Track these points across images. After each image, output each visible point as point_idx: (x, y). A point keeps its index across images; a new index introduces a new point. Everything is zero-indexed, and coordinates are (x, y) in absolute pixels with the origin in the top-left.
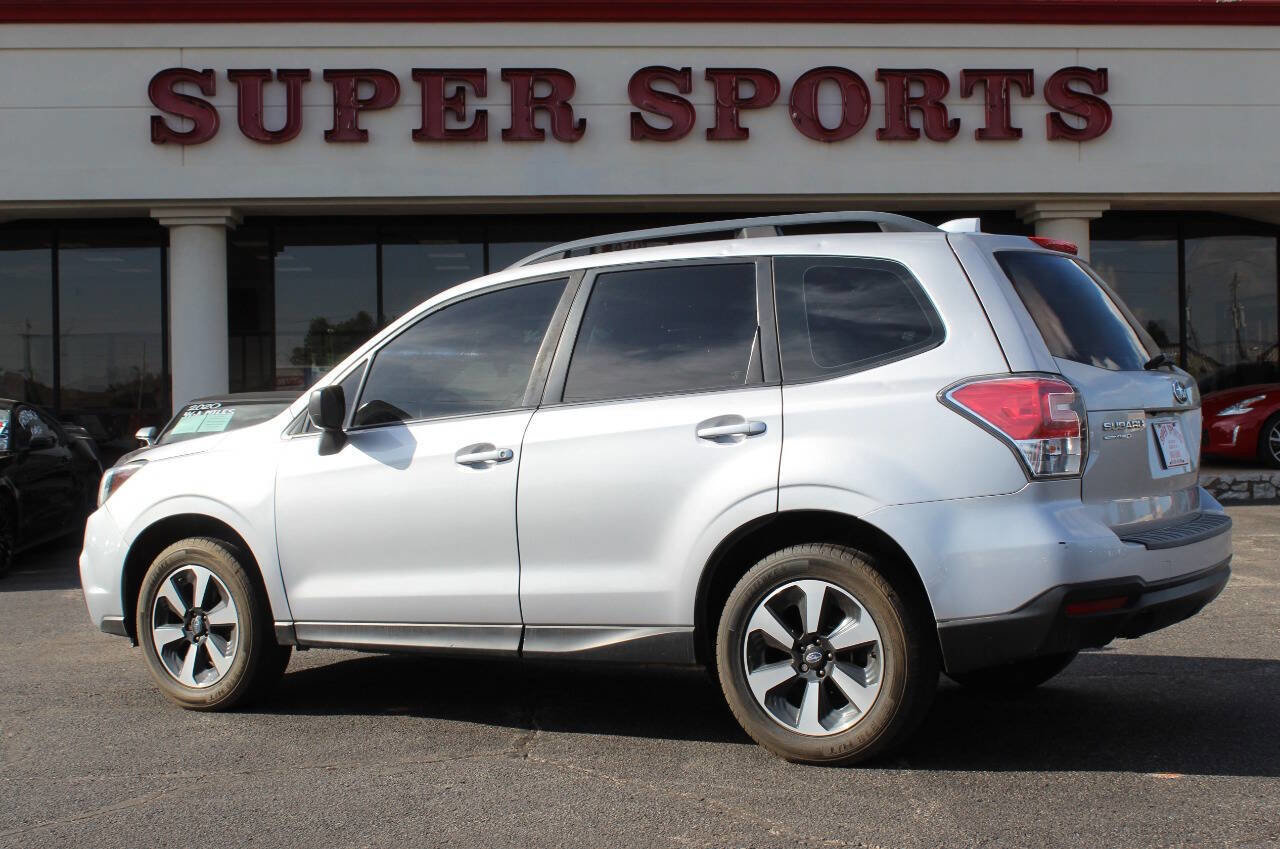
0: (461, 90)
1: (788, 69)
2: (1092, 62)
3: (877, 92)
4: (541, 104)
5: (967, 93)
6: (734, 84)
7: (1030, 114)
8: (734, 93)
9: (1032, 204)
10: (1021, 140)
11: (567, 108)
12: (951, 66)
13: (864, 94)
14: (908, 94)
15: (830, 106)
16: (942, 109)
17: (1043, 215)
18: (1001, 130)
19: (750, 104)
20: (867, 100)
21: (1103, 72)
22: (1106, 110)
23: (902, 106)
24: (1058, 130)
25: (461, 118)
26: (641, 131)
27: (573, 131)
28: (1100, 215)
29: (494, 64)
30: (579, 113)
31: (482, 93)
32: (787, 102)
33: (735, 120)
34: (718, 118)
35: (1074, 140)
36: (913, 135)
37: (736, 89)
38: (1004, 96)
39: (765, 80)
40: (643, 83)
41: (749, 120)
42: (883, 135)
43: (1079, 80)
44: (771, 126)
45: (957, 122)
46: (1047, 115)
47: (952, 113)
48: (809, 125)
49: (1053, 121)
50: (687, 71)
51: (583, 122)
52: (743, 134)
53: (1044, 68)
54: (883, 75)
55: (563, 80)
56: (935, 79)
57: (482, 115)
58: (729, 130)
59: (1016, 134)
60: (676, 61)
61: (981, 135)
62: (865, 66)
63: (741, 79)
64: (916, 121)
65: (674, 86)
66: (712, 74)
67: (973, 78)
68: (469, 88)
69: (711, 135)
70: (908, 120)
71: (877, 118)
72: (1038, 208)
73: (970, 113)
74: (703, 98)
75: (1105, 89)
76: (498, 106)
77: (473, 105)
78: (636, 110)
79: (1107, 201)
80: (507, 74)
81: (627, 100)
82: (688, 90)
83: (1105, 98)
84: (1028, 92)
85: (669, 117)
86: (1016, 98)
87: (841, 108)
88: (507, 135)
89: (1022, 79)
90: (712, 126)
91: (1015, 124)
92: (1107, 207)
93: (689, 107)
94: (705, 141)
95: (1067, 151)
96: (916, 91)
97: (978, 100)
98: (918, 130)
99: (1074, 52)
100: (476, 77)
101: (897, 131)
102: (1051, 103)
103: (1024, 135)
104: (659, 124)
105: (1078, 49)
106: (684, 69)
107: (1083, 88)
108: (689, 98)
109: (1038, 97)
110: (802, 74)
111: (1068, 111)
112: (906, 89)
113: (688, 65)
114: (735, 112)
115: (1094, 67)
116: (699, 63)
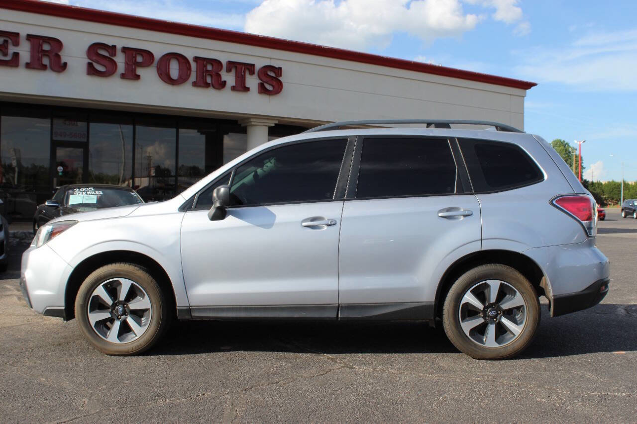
0: (6, 41)
1: (158, 52)
2: (276, 64)
3: (193, 65)
4: (45, 53)
5: (229, 70)
6: (134, 55)
7: (252, 82)
8: (134, 59)
9: (249, 118)
10: (249, 92)
11: (58, 57)
12: (224, 59)
13: (188, 66)
14: (206, 68)
15: (174, 70)
16: (220, 76)
17: (253, 123)
18: (241, 87)
19: (141, 65)
20: (189, 68)
21: (280, 69)
22: (280, 84)
23: (203, 73)
24: (263, 90)
25: (6, 54)
26: (92, 71)
27: (61, 67)
28: (273, 125)
29: (23, 31)
30: (64, 59)
31: (16, 44)
32: (156, 65)
33: (134, 71)
34: (126, 70)
35: (268, 94)
36: (207, 85)
37: (135, 57)
38: (243, 74)
39: (148, 55)
40: (94, 50)
41: (140, 71)
42: (195, 84)
43: (271, 71)
44: (149, 75)
45: (225, 82)
46: (259, 84)
47: (224, 78)
48: (166, 77)
49: (261, 86)
50: (114, 47)
51: (65, 64)
52: (138, 77)
53: (259, 64)
54: (197, 59)
55: (57, 44)
56: (217, 63)
57: (16, 55)
58: (131, 75)
59: (247, 89)
60: (110, 42)
61: (234, 89)
62: (190, 54)
63: (138, 54)
64: (209, 80)
65: (107, 52)
66: (125, 50)
67: (232, 65)
68: (10, 41)
69: (123, 76)
70: (206, 80)
71: (193, 78)
72: (252, 120)
73: (229, 78)
74: (120, 59)
75: (281, 75)
76: (24, 51)
77: (12, 49)
78: (90, 61)
79: (277, 120)
80: (30, 37)
81: (86, 57)
82: (115, 55)
83: (280, 78)
84: (252, 73)
85: (105, 66)
86: (248, 76)
87: (178, 70)
88: (28, 66)
89: (250, 68)
90: (124, 72)
91: (247, 85)
92: (277, 122)
93: (114, 64)
94: (120, 78)
95: (265, 98)
97: (233, 73)
98: (209, 84)
99: (269, 59)
100: (14, 37)
101: (201, 83)
102: (260, 79)
103: (250, 90)
104: (101, 68)
105: (271, 58)
106: (113, 46)
107: (272, 74)
108: (114, 58)
109: (255, 76)
110: (163, 54)
111: (267, 83)
112: (206, 66)
113: (114, 44)
114: (134, 67)
115: (277, 66)
116: (120, 44)
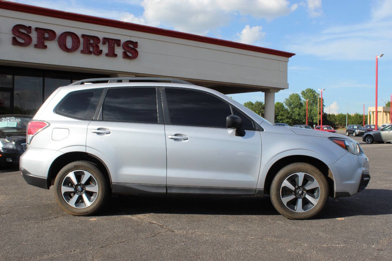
1: (59, 31)
2: (134, 40)
3: (82, 40)
5: (104, 43)
6: (43, 33)
7: (119, 51)
8: (43, 35)
9: (118, 73)
10: (117, 57)
12: (101, 36)
13: (78, 40)
14: (90, 42)
15: (69, 42)
16: (98, 47)
18: (112, 54)
19: (47, 39)
20: (79, 42)
21: (137, 43)
22: (137, 52)
23: (87, 45)
24: (126, 56)
26: (15, 42)
32: (57, 40)
33: (43, 43)
34: (38, 42)
35: (129, 59)
36: (90, 53)
38: (113, 46)
39: (52, 34)
40: (17, 29)
41: (47, 43)
42: (82, 52)
43: (131, 44)
44: (52, 45)
45: (102, 51)
46: (123, 52)
47: (101, 48)
48: (64, 47)
49: (125, 54)
50: (30, 27)
52: (45, 47)
53: (123, 40)
54: (83, 36)
56: (96, 39)
58: (41, 45)
59: (115, 56)
60: (27, 24)
61: (107, 55)
62: (79, 33)
63: (46, 32)
64: (91, 49)
65: (25, 31)
66: (37, 29)
67: (106, 40)
69: (36, 46)
70: (89, 49)
71: (81, 48)
73: (105, 49)
74: (34, 36)
75: (137, 47)
78: (14, 36)
79: (135, 75)
81: (11, 33)
82: (30, 32)
83: (137, 49)
84: (119, 45)
85: (24, 40)
86: (116, 47)
87: (72, 43)
89: (118, 42)
90: (36, 44)
91: (116, 53)
93: (30, 38)
94: (34, 47)
95: (127, 61)
97: (107, 45)
98: (92, 52)
101: (86, 51)
102: (124, 49)
104: (21, 41)
105: (131, 36)
107: (131, 46)
108: (30, 35)
109: (121, 47)
110: (62, 33)
111: (128, 52)
112: (89, 41)
114: (43, 40)
115: (135, 41)
116: (34, 25)
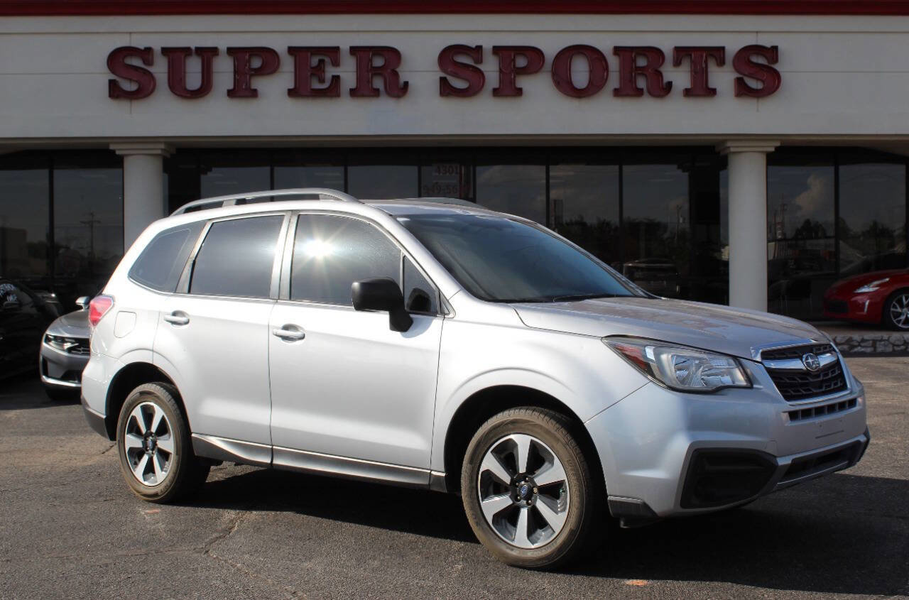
0: (321, 62)
2: (766, 41)
3: (613, 62)
4: (377, 71)
5: (677, 63)
6: (512, 57)
7: (723, 78)
8: (512, 64)
9: (725, 141)
10: (716, 97)
11: (396, 74)
12: (666, 45)
13: (604, 63)
14: (636, 64)
15: (580, 72)
16: (660, 74)
17: (732, 150)
18: (701, 89)
19: (524, 71)
20: (606, 68)
22: (776, 76)
23: (631, 73)
24: (743, 90)
25: (322, 81)
26: (446, 90)
27: (399, 90)
28: (773, 149)
29: (345, 43)
31: (336, 63)
32: (549, 70)
33: (513, 82)
34: (501, 81)
35: (754, 97)
36: (638, 93)
37: (514, 60)
38: (704, 66)
39: (534, 55)
40: (449, 56)
41: (523, 82)
42: (617, 93)
43: (757, 54)
44: (538, 87)
45: (670, 84)
46: (735, 79)
47: (668, 77)
48: (566, 86)
49: (739, 84)
50: (479, 48)
51: (406, 84)
52: (519, 92)
53: (733, 45)
54: (618, 50)
55: (392, 55)
56: (654, 54)
57: (336, 79)
58: (508, 90)
59: (712, 92)
60: (471, 41)
61: (688, 93)
62: (605, 44)
63: (519, 54)
64: (641, 83)
65: (470, 58)
66: (497, 50)
67: (682, 53)
68: (327, 60)
69: (496, 93)
70: (635, 83)
71: (614, 81)
72: (729, 144)
74: (490, 67)
75: (777, 61)
76: (347, 72)
77: (330, 71)
78: (443, 75)
79: (778, 140)
80: (354, 50)
81: (437, 68)
82: (479, 60)
83: (776, 67)
84: (721, 62)
85: (467, 80)
86: (712, 67)
87: (588, 73)
88: (354, 93)
89: (717, 54)
90: (497, 86)
91: (711, 85)
92: (778, 144)
93: (480, 74)
94: (492, 97)
95: (748, 105)
96: (642, 62)
97: (685, 67)
98: (642, 90)
99: (755, 34)
100: (333, 52)
101: (627, 90)
102: (737, 70)
103: (717, 92)
104: (459, 84)
105: (757, 32)
106: (477, 47)
107: (760, 60)
108: (481, 67)
109: (728, 66)
110: (560, 49)
111: (751, 76)
112: (634, 61)
113: (479, 44)
114: (513, 77)
115: (768, 45)
116: (488, 42)
